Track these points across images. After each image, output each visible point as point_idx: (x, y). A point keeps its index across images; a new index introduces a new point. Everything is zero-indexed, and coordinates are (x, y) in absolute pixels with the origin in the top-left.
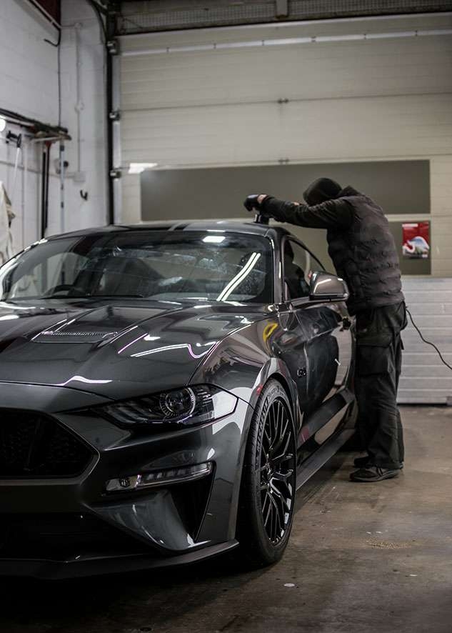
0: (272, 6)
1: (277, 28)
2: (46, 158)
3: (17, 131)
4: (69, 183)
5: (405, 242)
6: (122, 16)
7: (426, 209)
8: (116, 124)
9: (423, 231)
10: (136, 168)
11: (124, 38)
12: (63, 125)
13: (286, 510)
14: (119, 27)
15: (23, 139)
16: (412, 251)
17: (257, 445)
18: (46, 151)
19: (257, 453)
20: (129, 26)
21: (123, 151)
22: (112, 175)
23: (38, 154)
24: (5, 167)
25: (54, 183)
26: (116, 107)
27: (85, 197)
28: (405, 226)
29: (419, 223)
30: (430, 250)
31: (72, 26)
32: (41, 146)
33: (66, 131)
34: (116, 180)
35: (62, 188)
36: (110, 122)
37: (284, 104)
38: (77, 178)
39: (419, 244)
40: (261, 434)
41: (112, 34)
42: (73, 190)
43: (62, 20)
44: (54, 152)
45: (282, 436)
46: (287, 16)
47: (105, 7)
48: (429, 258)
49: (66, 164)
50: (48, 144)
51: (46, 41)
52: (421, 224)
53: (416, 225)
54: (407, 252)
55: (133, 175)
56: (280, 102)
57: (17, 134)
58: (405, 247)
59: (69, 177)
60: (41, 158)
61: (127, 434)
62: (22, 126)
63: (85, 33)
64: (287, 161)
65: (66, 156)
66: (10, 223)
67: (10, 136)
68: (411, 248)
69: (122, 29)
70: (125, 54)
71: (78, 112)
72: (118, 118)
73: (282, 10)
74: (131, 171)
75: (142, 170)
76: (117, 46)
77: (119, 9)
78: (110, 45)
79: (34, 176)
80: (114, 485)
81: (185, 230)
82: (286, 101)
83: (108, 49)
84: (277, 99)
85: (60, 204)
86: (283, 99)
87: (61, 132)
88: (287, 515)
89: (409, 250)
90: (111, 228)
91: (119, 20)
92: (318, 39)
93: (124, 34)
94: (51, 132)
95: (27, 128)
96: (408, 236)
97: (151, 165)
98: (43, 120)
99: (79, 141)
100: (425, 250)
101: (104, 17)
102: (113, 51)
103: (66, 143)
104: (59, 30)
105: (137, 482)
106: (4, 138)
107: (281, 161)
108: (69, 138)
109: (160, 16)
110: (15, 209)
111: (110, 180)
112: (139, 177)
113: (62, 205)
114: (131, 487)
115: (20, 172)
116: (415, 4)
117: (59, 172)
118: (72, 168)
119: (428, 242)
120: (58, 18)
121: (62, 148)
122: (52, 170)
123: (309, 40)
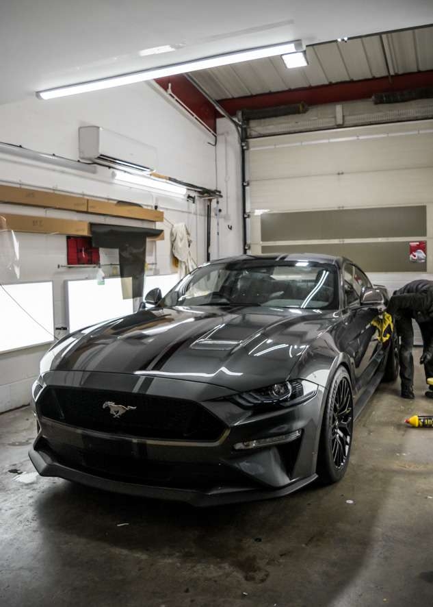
0: (333, 119)
1: (337, 132)
2: (209, 208)
3: (193, 194)
4: (221, 221)
5: (411, 253)
6: (249, 128)
7: (424, 234)
8: (247, 188)
9: (422, 246)
10: (258, 212)
11: (250, 140)
12: (218, 189)
13: (347, 444)
14: (248, 134)
15: (196, 198)
16: (415, 258)
17: (330, 413)
18: (209, 204)
19: (330, 417)
20: (254, 133)
21: (251, 203)
22: (245, 216)
23: (205, 206)
24: (186, 214)
25: (214, 221)
26: (247, 179)
27: (231, 228)
28: (412, 244)
29: (419, 242)
30: (426, 258)
31: (222, 134)
32: (206, 202)
33: (220, 192)
34: (247, 219)
35: (218, 224)
36: (244, 187)
37: (341, 175)
38: (226, 218)
39: (419, 254)
40: (333, 405)
41: (244, 138)
42: (224, 225)
43: (217, 132)
44: (214, 203)
45: (345, 399)
46: (343, 125)
47: (240, 123)
48: (426, 262)
49: (220, 211)
50: (210, 200)
51: (209, 143)
52: (421, 243)
53: (418, 243)
54: (413, 259)
55: (257, 216)
56: (339, 174)
57: (193, 196)
58: (411, 256)
59: (221, 218)
60: (207, 208)
61: (250, 413)
62: (196, 191)
63: (230, 138)
64: (343, 207)
65: (220, 206)
66: (189, 246)
67: (189, 197)
68: (415, 256)
69: (250, 135)
70: (251, 149)
71: (226, 182)
72: (248, 185)
73: (340, 121)
74: (256, 214)
75: (261, 213)
76: (247, 145)
77: (248, 124)
78: (243, 144)
79: (203, 218)
80: (239, 446)
81: (286, 260)
82: (342, 173)
83: (242, 147)
84: (337, 172)
85: (216, 233)
86: (341, 172)
87: (217, 193)
88: (347, 447)
89: (414, 258)
90: (245, 257)
91: (248, 130)
92: (361, 138)
93: (251, 138)
94: (212, 194)
95: (199, 192)
96: (413, 249)
97: (266, 211)
98: (207, 187)
99: (227, 197)
100: (423, 258)
101: (240, 129)
102: (245, 148)
103: (220, 199)
104: (215, 136)
105: (254, 444)
106: (186, 198)
107: (339, 207)
108: (221, 196)
109: (271, 127)
110: (192, 238)
111: (244, 219)
112: (260, 217)
113: (218, 234)
114: (250, 447)
115: (195, 217)
116: (417, 115)
117: (216, 215)
118: (223, 213)
119: (425, 252)
120: (215, 130)
121: (218, 202)
122: (213, 214)
123: (355, 138)
